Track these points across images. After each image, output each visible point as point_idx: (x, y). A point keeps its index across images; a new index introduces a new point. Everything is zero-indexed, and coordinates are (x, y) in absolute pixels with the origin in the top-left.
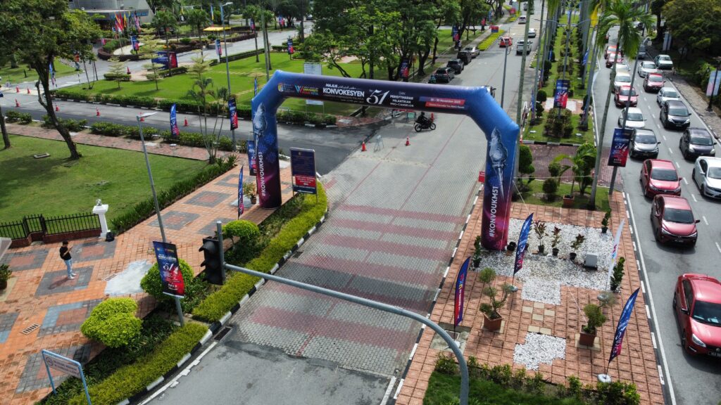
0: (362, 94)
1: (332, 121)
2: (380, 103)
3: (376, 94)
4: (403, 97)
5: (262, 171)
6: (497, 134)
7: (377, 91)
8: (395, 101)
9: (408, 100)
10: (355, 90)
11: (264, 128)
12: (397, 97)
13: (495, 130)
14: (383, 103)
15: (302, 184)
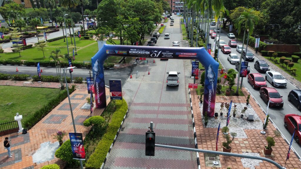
0: (149, 53)
1: (112, 66)
2: (157, 56)
3: (155, 53)
4: (168, 53)
5: (98, 91)
6: (211, 67)
7: (155, 51)
8: (164, 55)
9: (171, 54)
10: (145, 51)
11: (99, 71)
12: (165, 53)
13: (210, 65)
14: (158, 56)
15: (115, 96)
